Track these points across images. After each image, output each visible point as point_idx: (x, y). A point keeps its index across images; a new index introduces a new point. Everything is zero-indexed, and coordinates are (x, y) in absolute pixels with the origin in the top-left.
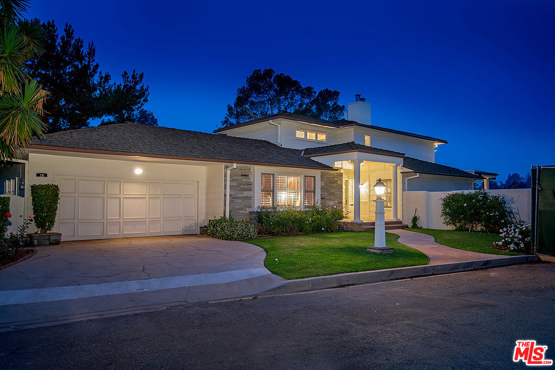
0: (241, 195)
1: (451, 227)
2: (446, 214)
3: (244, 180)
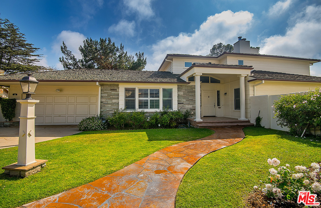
0: (111, 102)
1: (287, 129)
2: (280, 116)
3: (113, 92)
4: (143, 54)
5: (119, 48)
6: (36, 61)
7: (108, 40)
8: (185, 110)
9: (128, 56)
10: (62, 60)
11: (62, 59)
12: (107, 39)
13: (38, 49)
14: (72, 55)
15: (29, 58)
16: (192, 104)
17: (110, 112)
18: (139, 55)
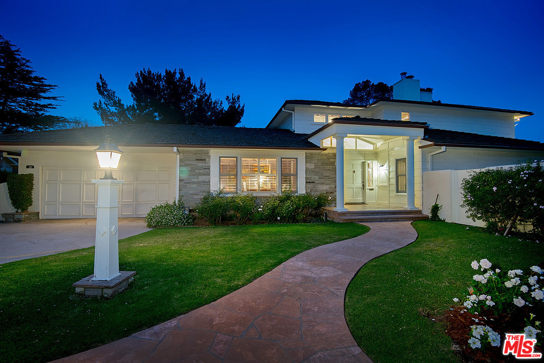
0: (196, 180)
1: (481, 224)
2: (471, 204)
3: (200, 164)
4: (238, 98)
5: (198, 86)
6: (52, 108)
7: (180, 73)
8: (318, 194)
9: (213, 101)
10: (98, 106)
11: (98, 104)
12: (178, 71)
13: (55, 86)
14: (116, 97)
15: (38, 102)
16: (328, 184)
17: (195, 197)
18: (232, 100)
